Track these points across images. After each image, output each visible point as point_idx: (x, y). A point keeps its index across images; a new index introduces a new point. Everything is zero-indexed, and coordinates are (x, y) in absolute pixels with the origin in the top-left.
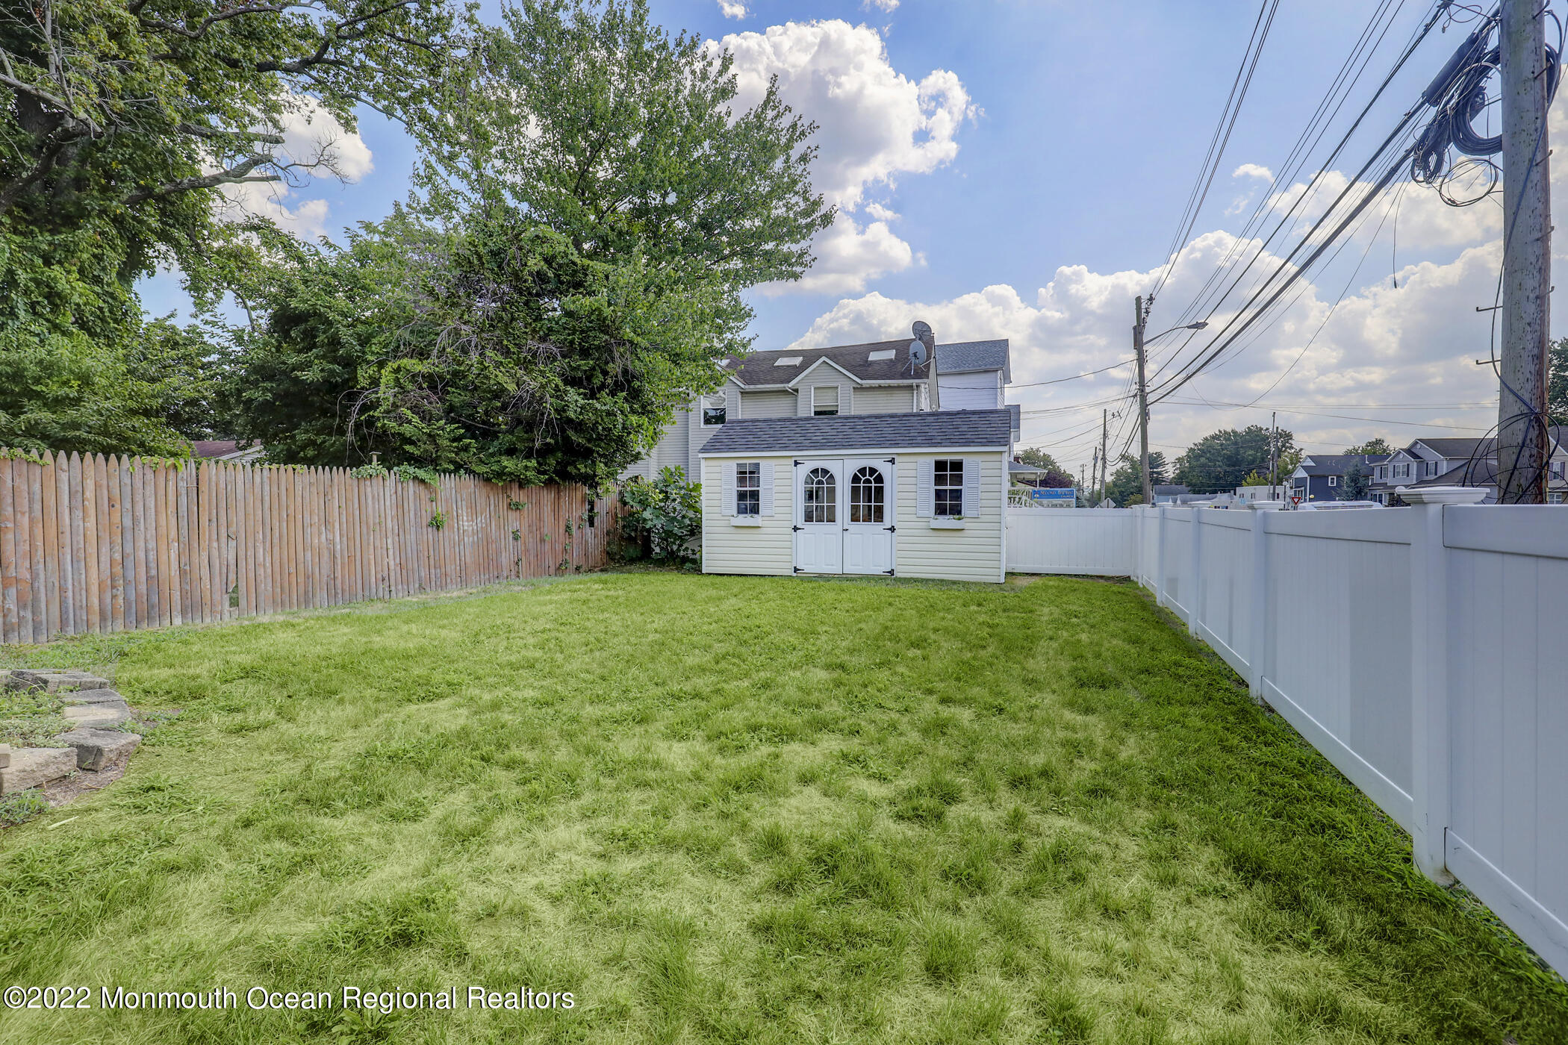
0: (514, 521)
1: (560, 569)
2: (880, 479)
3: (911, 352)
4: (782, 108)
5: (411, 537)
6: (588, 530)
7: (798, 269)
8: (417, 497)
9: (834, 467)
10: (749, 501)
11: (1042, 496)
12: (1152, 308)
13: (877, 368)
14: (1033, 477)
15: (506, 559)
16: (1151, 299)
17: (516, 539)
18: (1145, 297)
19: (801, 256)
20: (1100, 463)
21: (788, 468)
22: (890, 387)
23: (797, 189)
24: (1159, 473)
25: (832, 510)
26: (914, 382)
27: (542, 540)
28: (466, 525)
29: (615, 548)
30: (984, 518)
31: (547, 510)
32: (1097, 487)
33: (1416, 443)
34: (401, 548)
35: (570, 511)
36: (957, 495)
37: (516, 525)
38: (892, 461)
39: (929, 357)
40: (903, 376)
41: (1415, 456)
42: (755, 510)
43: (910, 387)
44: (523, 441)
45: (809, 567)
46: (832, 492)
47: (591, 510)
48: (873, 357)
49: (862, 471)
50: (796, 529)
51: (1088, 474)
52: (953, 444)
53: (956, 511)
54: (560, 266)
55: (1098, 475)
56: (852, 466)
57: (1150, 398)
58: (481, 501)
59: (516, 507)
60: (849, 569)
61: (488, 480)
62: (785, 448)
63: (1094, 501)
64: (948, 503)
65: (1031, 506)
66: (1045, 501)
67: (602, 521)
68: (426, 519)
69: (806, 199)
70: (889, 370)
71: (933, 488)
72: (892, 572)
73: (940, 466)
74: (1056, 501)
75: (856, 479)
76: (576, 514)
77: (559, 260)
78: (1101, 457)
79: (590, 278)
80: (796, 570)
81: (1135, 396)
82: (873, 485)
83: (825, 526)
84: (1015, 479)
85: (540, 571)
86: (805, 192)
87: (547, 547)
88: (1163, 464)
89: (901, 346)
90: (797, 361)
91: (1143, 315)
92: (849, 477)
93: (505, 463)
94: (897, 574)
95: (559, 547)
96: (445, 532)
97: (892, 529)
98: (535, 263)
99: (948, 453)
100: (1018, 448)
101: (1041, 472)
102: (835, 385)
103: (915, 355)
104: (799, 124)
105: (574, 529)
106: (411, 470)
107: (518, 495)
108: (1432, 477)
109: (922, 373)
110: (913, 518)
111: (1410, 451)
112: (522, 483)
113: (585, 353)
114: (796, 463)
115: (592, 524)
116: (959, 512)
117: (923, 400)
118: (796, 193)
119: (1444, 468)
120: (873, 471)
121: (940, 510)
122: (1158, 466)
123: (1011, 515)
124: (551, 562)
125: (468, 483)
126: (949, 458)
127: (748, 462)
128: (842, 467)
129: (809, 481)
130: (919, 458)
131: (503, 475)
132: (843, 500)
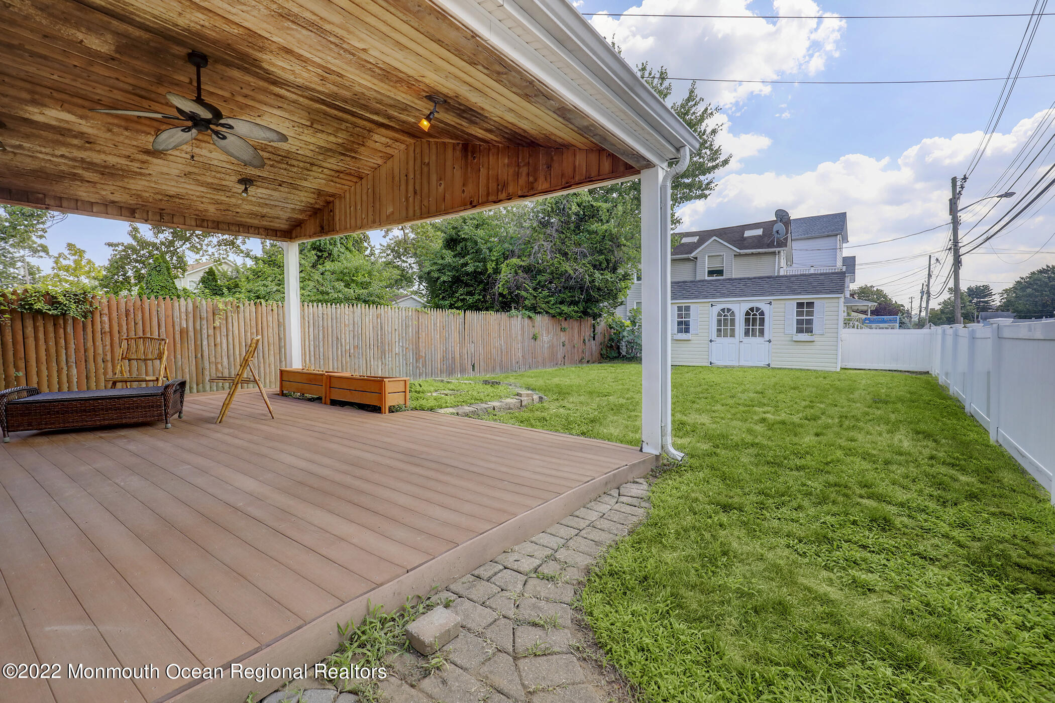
0: (563, 337)
1: (581, 361)
2: (762, 314)
3: (775, 229)
4: (698, 99)
5: (526, 344)
6: (593, 342)
7: (707, 192)
8: (528, 325)
9: (734, 307)
10: (684, 326)
11: (871, 321)
12: (966, 185)
13: (750, 241)
14: (865, 308)
15: (560, 356)
16: (965, 178)
17: (563, 346)
18: (960, 177)
19: (708, 184)
20: (925, 297)
21: (707, 308)
22: (759, 254)
23: (706, 145)
24: (986, 302)
25: (733, 331)
26: (777, 250)
27: (574, 347)
28: (545, 339)
29: (604, 352)
30: (826, 335)
31: (576, 331)
32: (923, 314)
34: (523, 348)
35: (585, 333)
36: (810, 322)
37: (563, 339)
38: (771, 303)
39: (787, 233)
40: (769, 246)
42: (687, 331)
43: (774, 253)
44: (569, 297)
45: (719, 362)
46: (733, 322)
47: (594, 331)
48: (748, 234)
49: (752, 309)
50: (711, 341)
51: (916, 304)
52: (808, 293)
53: (810, 331)
54: (584, 207)
55: (924, 305)
56: (746, 307)
57: (962, 251)
58: (551, 327)
59: (563, 330)
60: (743, 363)
61: (554, 316)
62: (706, 297)
63: (920, 324)
64: (805, 327)
65: (861, 328)
66: (874, 325)
67: (599, 338)
68: (531, 336)
69: (711, 150)
70: (758, 242)
71: (795, 318)
72: (769, 365)
73: (800, 305)
74: (881, 325)
75: (747, 314)
76: (588, 334)
77: (584, 204)
78: (926, 293)
79: (601, 212)
80: (711, 363)
81: (950, 249)
82: (758, 317)
83: (729, 340)
84: (850, 309)
85: (573, 362)
86: (711, 145)
87: (576, 349)
88: (990, 295)
89: (767, 226)
90: (695, 239)
91: (958, 190)
92: (744, 312)
93: (563, 308)
94: (772, 366)
95: (580, 351)
96: (538, 342)
97: (770, 341)
98: (575, 208)
99: (805, 298)
100: (854, 287)
101: (873, 305)
102: (722, 254)
103: (777, 232)
104: (709, 108)
105: (587, 341)
106: (527, 312)
107: (565, 324)
109: (782, 244)
110: (783, 335)
112: (567, 317)
113: (601, 252)
114: (712, 305)
115: (594, 339)
116: (812, 332)
117: (782, 260)
118: (707, 148)
120: (758, 309)
121: (800, 330)
122: (985, 296)
123: (847, 334)
124: (576, 358)
125: (546, 318)
126: (805, 301)
127: (683, 305)
128: (740, 307)
129: (719, 315)
130: (788, 302)
131: (560, 314)
132: (740, 326)
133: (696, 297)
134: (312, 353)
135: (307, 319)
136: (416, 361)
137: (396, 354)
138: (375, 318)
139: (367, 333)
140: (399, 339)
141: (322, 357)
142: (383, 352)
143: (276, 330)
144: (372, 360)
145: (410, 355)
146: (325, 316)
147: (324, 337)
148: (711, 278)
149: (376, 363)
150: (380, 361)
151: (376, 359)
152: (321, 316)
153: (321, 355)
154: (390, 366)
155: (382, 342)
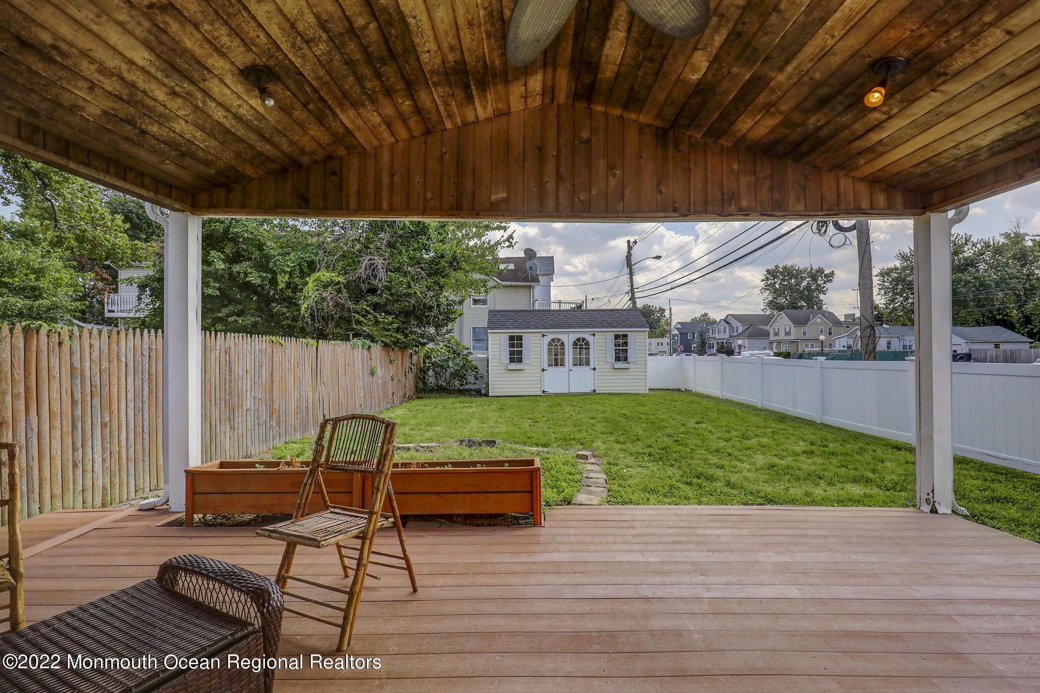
0: (392, 370)
1: (404, 398)
2: (587, 344)
3: (528, 268)
5: (366, 381)
6: (410, 374)
8: (367, 357)
9: (564, 338)
10: (516, 356)
15: (390, 393)
17: (392, 380)
21: (538, 338)
22: (517, 286)
25: (563, 360)
26: (532, 284)
27: (399, 381)
28: (380, 373)
30: (638, 363)
31: (400, 362)
33: (727, 316)
34: (364, 386)
35: (406, 363)
36: (625, 351)
37: (392, 372)
38: (594, 335)
40: (522, 280)
41: (728, 323)
42: (520, 361)
43: (529, 287)
45: (551, 391)
46: (562, 351)
47: (411, 362)
48: (502, 266)
49: (578, 340)
50: (543, 370)
52: (624, 327)
53: (625, 359)
56: (573, 337)
58: (383, 359)
59: (392, 362)
60: (573, 390)
61: (386, 346)
62: (537, 328)
64: (621, 355)
67: (414, 369)
68: (369, 371)
70: (512, 276)
71: (614, 348)
72: (594, 391)
73: (617, 337)
75: (575, 344)
76: (408, 364)
80: (544, 392)
82: (584, 347)
83: (559, 369)
87: (400, 384)
92: (572, 342)
94: (597, 392)
95: (403, 385)
96: (375, 378)
97: (594, 369)
99: (621, 330)
103: (531, 268)
105: (407, 373)
106: (367, 341)
107: (393, 355)
108: (735, 334)
109: (535, 279)
110: (604, 363)
111: (725, 320)
112: (397, 348)
114: (543, 336)
115: (411, 370)
116: (627, 360)
119: (740, 330)
120: (584, 339)
121: (618, 359)
124: (401, 393)
125: (379, 348)
126: (621, 333)
127: (516, 335)
128: (568, 338)
129: (550, 344)
130: (607, 334)
131: (395, 343)
132: (569, 354)
133: (529, 328)
134: (132, 425)
135: (123, 360)
136: (270, 417)
137: (247, 410)
138: (223, 355)
139: (213, 381)
140: (251, 387)
141: (146, 431)
142: (232, 410)
143: (66, 384)
144: (218, 425)
145: (263, 409)
146: (153, 354)
147: (150, 392)
148: (475, 306)
149: (223, 428)
150: (227, 423)
151: (223, 422)
152: (146, 353)
153: (146, 426)
154: (240, 431)
155: (230, 393)
